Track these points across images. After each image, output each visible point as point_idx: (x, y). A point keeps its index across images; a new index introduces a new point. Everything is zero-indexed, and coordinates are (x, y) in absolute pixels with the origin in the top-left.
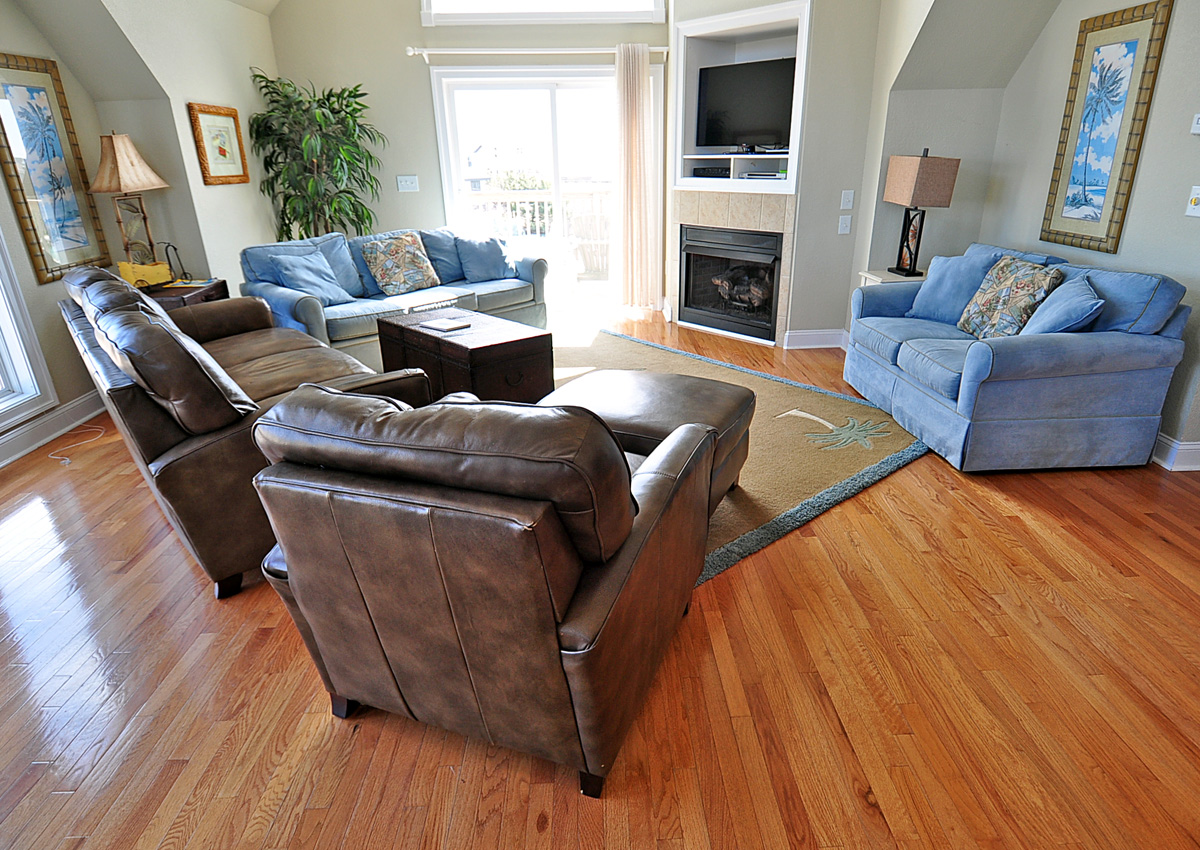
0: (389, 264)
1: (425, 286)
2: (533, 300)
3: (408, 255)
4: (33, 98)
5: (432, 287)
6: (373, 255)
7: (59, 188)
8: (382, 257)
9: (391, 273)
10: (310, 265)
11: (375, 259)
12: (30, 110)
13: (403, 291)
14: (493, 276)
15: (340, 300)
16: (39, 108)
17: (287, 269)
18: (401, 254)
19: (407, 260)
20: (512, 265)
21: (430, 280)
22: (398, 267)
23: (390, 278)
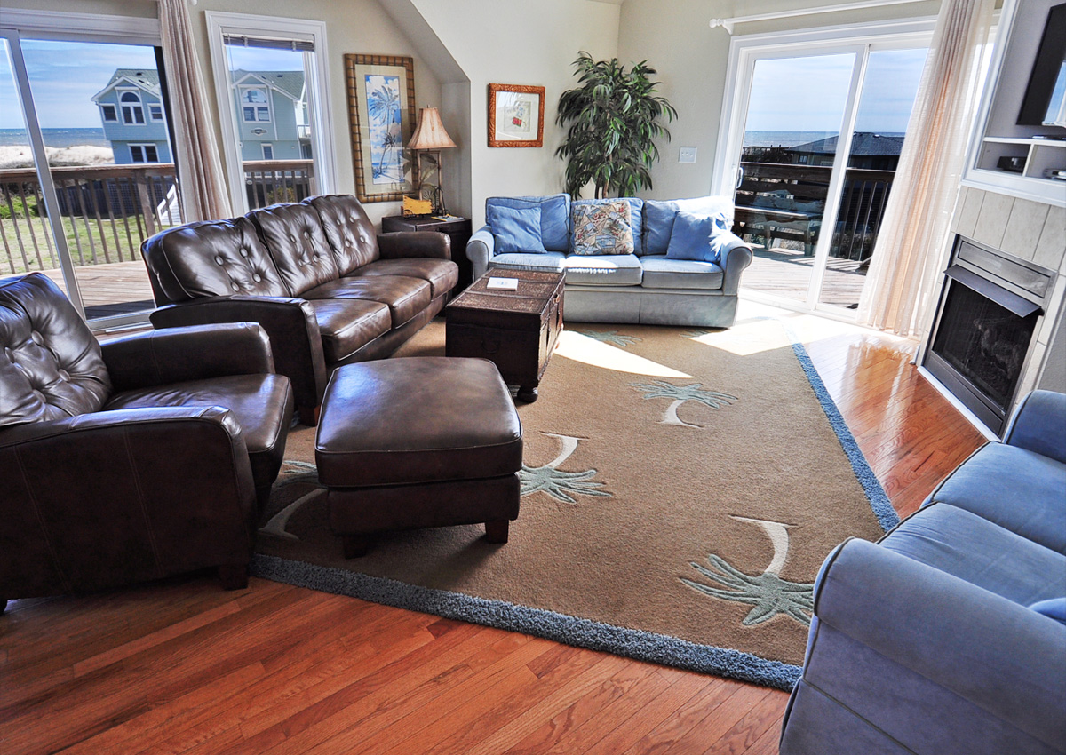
0: (589, 227)
1: (614, 251)
2: (721, 289)
3: (608, 222)
4: (387, 83)
5: (621, 254)
6: (580, 217)
7: (391, 143)
8: (586, 219)
9: (586, 235)
10: (518, 217)
11: (580, 220)
12: (382, 91)
13: (589, 253)
14: (692, 255)
15: (529, 249)
16: (390, 90)
17: (496, 217)
18: (603, 219)
19: (606, 226)
20: (717, 249)
21: (621, 248)
22: (595, 231)
23: (584, 239)
